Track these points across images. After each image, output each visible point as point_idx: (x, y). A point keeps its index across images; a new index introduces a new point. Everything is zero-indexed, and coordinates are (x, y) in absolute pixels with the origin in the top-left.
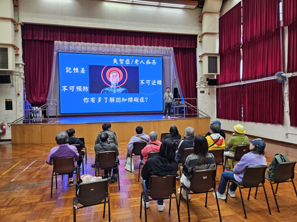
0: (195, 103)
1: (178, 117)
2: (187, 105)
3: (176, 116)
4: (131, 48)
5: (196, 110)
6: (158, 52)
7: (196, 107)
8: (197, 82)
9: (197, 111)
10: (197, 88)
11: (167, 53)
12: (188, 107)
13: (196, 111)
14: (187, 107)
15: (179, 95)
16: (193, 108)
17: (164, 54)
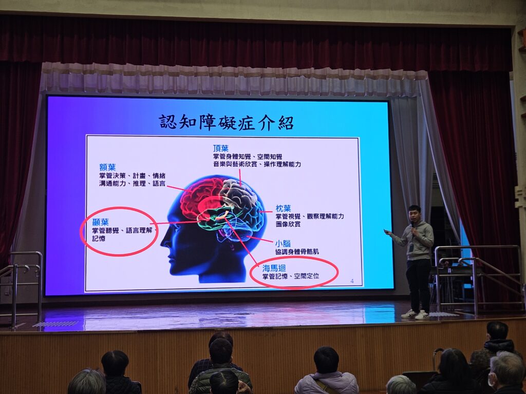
0: (512, 261)
1: (451, 312)
2: (485, 269)
3: (443, 309)
4: (284, 77)
5: (518, 287)
6: (375, 87)
7: (518, 278)
8: (517, 188)
9: (519, 290)
10: (517, 210)
11: (407, 88)
12: (489, 275)
13: (516, 292)
14: (485, 278)
15: (452, 230)
16: (504, 279)
17: (395, 93)
